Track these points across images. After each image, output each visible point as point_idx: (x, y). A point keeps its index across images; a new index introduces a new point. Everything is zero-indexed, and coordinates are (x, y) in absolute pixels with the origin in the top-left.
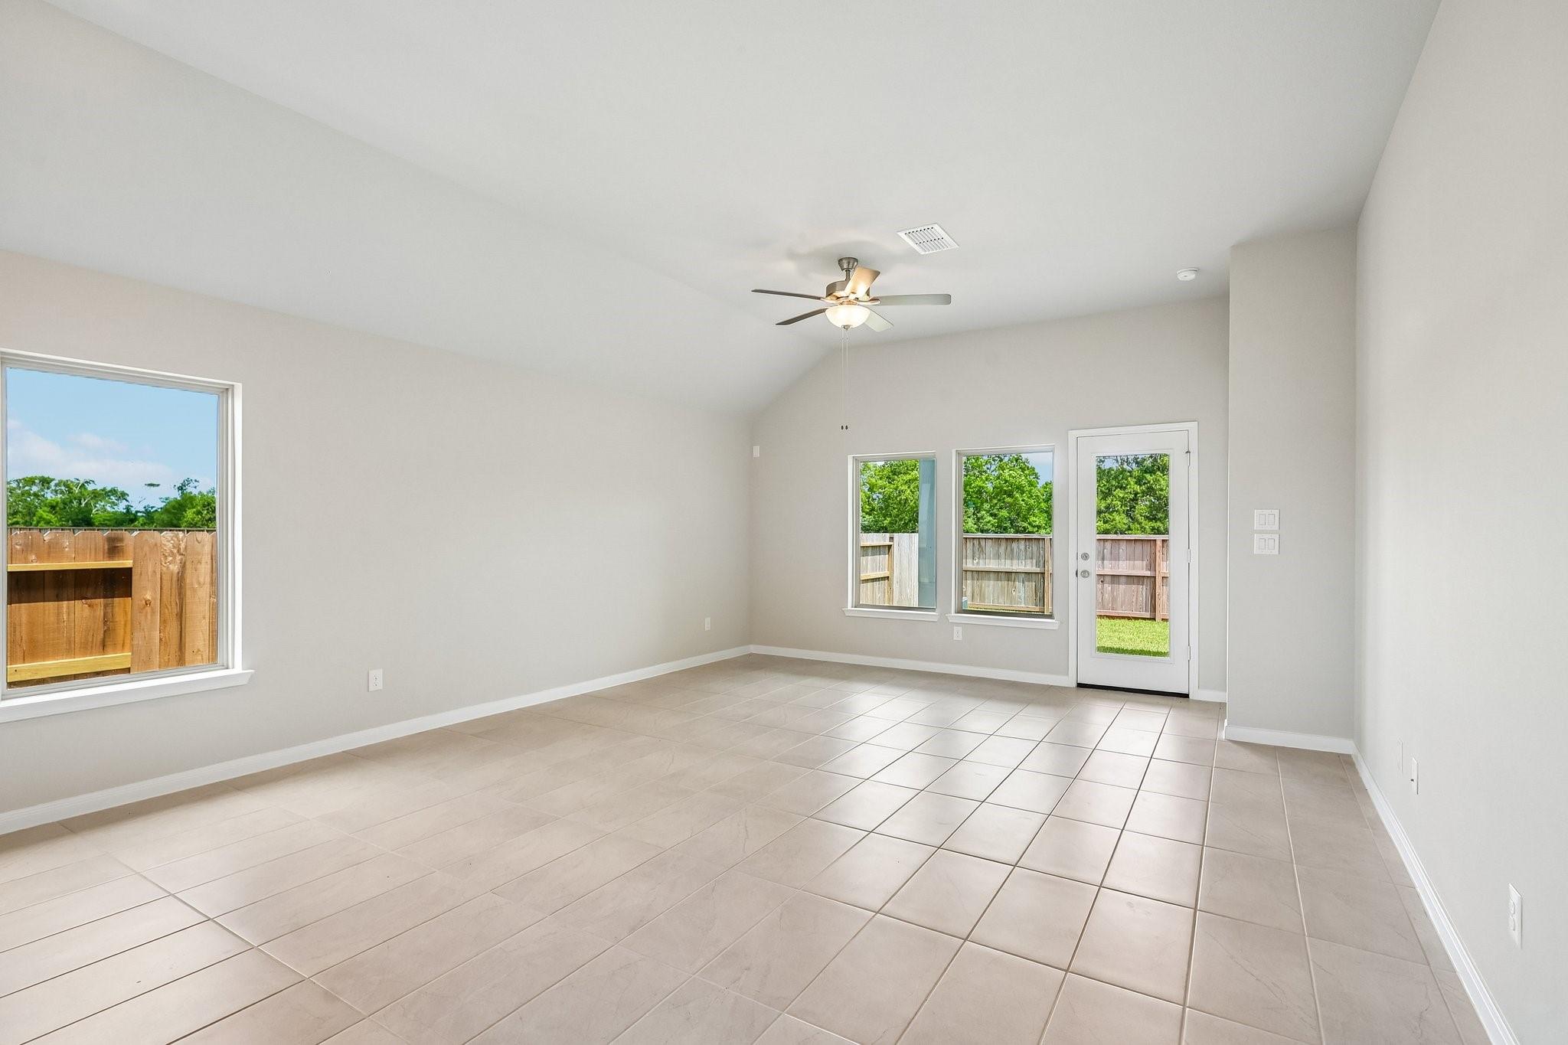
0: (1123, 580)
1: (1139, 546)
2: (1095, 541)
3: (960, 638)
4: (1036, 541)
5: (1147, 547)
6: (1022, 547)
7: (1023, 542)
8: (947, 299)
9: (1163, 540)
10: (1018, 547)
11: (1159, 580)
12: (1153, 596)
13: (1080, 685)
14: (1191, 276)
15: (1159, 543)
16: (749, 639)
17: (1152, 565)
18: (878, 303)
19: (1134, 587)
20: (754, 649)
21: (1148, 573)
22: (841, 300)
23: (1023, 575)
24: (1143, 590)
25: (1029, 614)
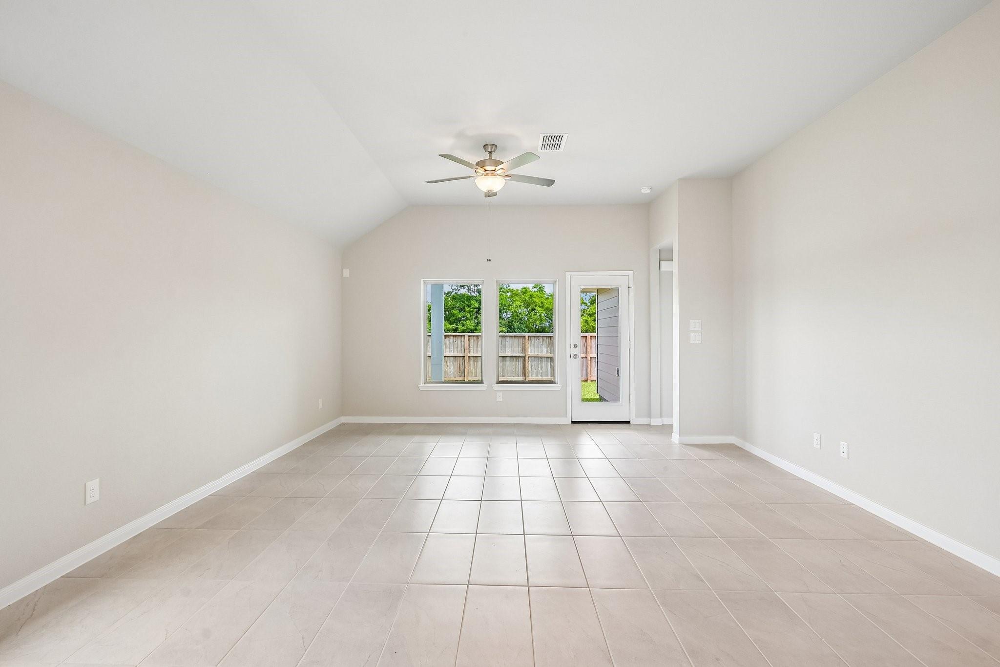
0: (508, 359)
1: (516, 339)
2: (580, 337)
3: (501, 400)
4: (460, 337)
5: (520, 340)
6: (452, 341)
7: (452, 338)
8: (551, 183)
9: (529, 336)
10: (449, 341)
11: (527, 358)
12: (524, 368)
13: (573, 422)
14: (649, 191)
15: (527, 338)
16: (343, 412)
17: (524, 350)
18: (509, 178)
19: (514, 363)
20: (344, 419)
21: (522, 355)
22: (487, 172)
23: (452, 358)
24: (520, 364)
25: (456, 382)
